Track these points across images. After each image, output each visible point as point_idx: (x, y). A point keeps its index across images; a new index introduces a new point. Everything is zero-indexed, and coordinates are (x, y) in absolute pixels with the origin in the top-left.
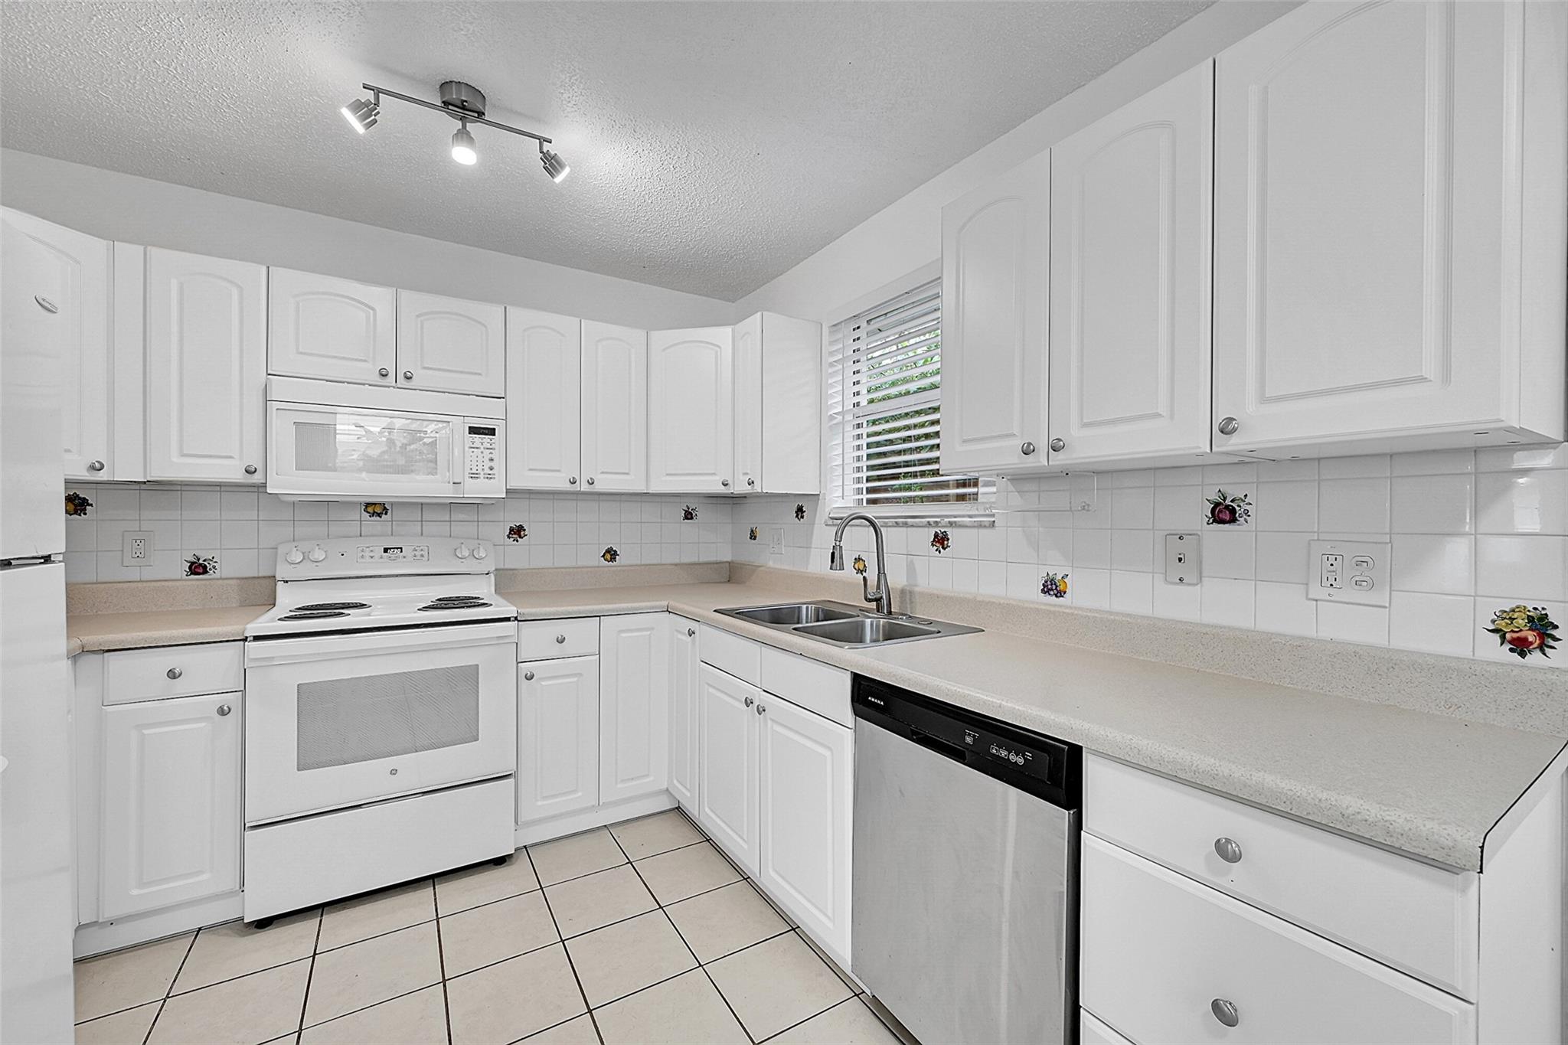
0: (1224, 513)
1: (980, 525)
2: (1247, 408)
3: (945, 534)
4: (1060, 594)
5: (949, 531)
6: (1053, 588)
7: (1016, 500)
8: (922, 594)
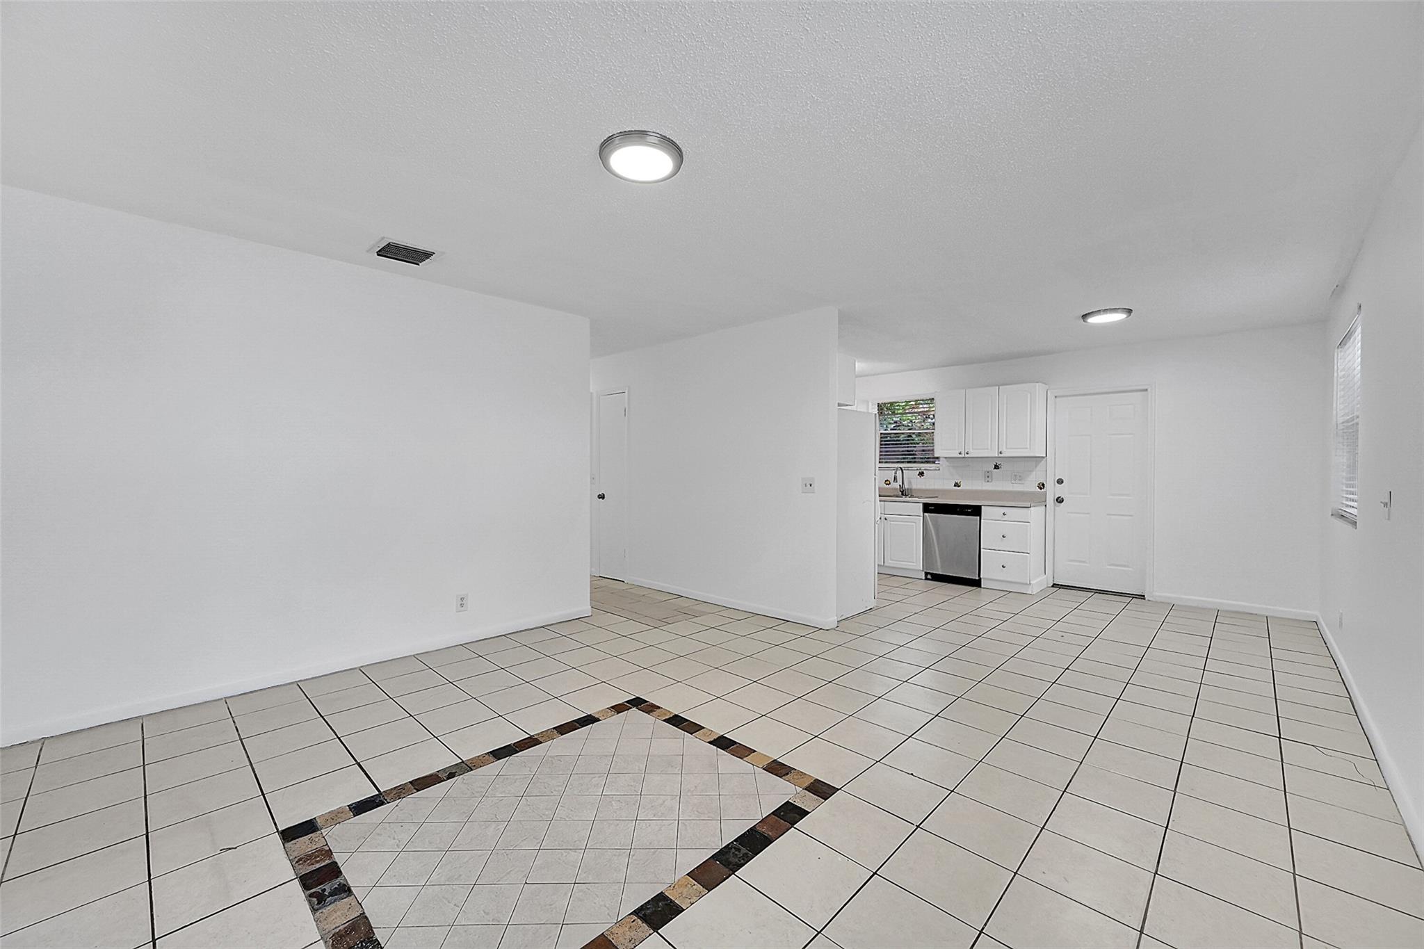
0: (996, 467)
1: (936, 470)
2: (1003, 449)
3: (923, 473)
4: (959, 486)
5: (924, 472)
6: (957, 485)
7: (947, 464)
8: (915, 489)
